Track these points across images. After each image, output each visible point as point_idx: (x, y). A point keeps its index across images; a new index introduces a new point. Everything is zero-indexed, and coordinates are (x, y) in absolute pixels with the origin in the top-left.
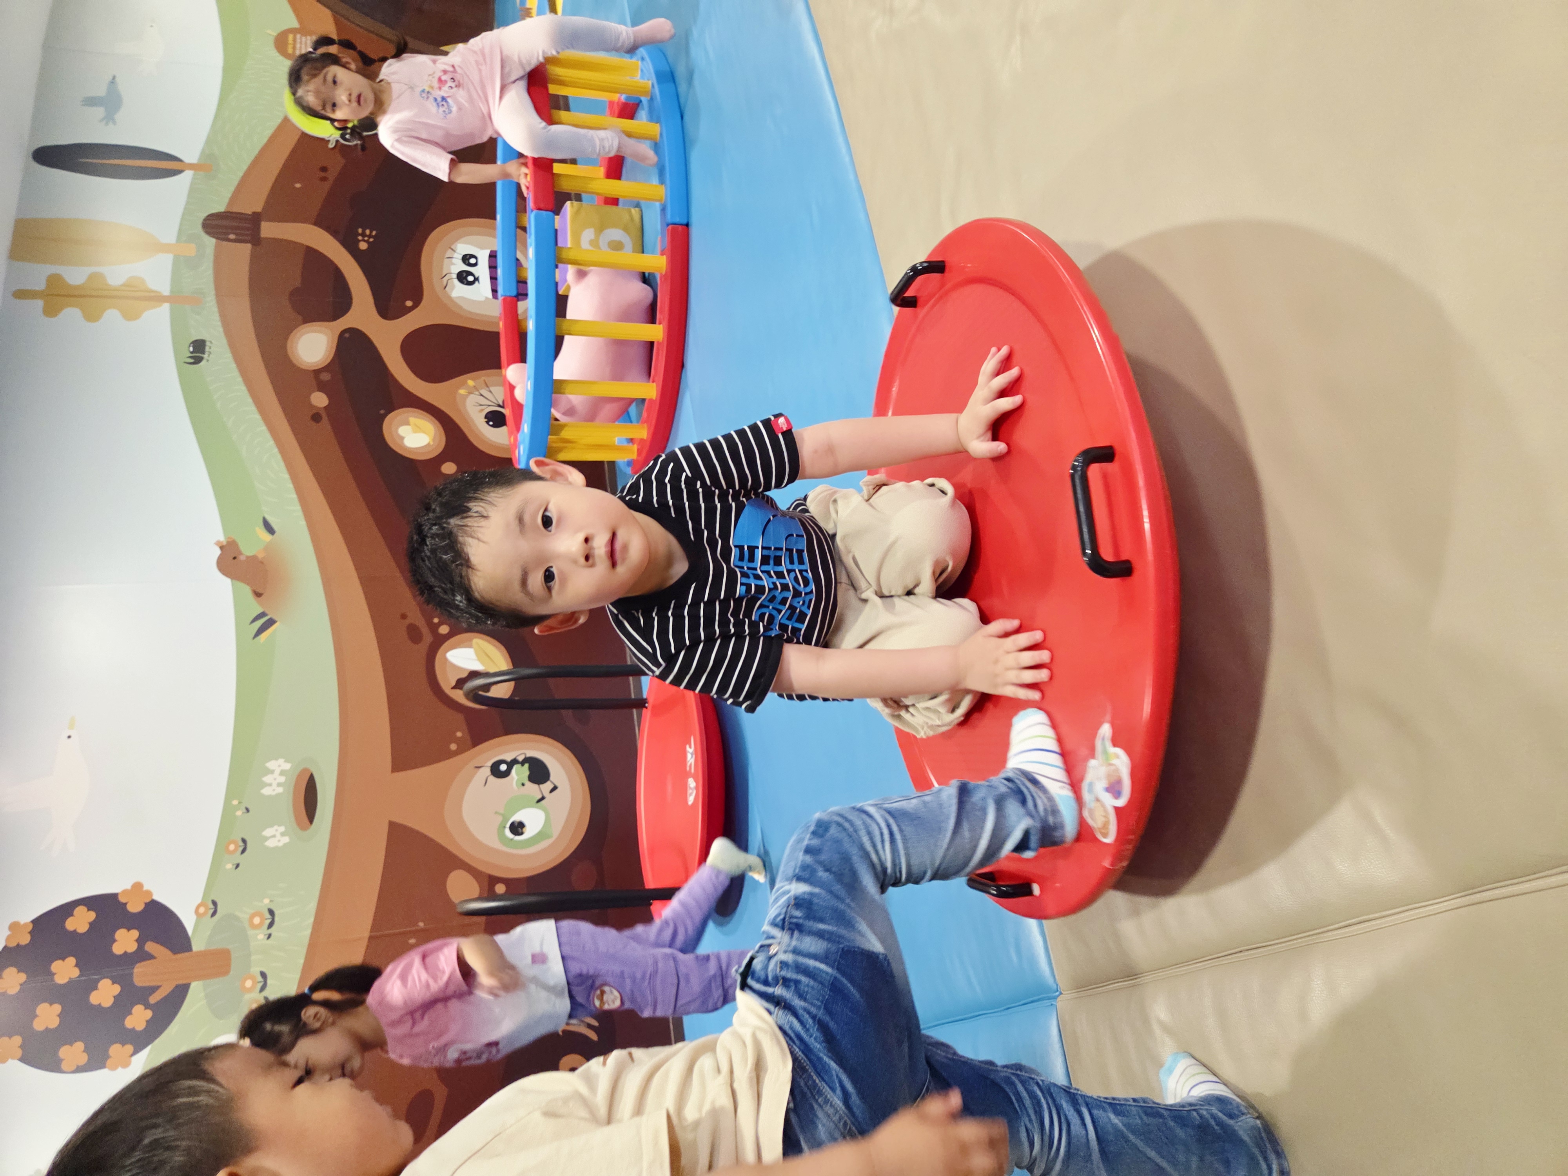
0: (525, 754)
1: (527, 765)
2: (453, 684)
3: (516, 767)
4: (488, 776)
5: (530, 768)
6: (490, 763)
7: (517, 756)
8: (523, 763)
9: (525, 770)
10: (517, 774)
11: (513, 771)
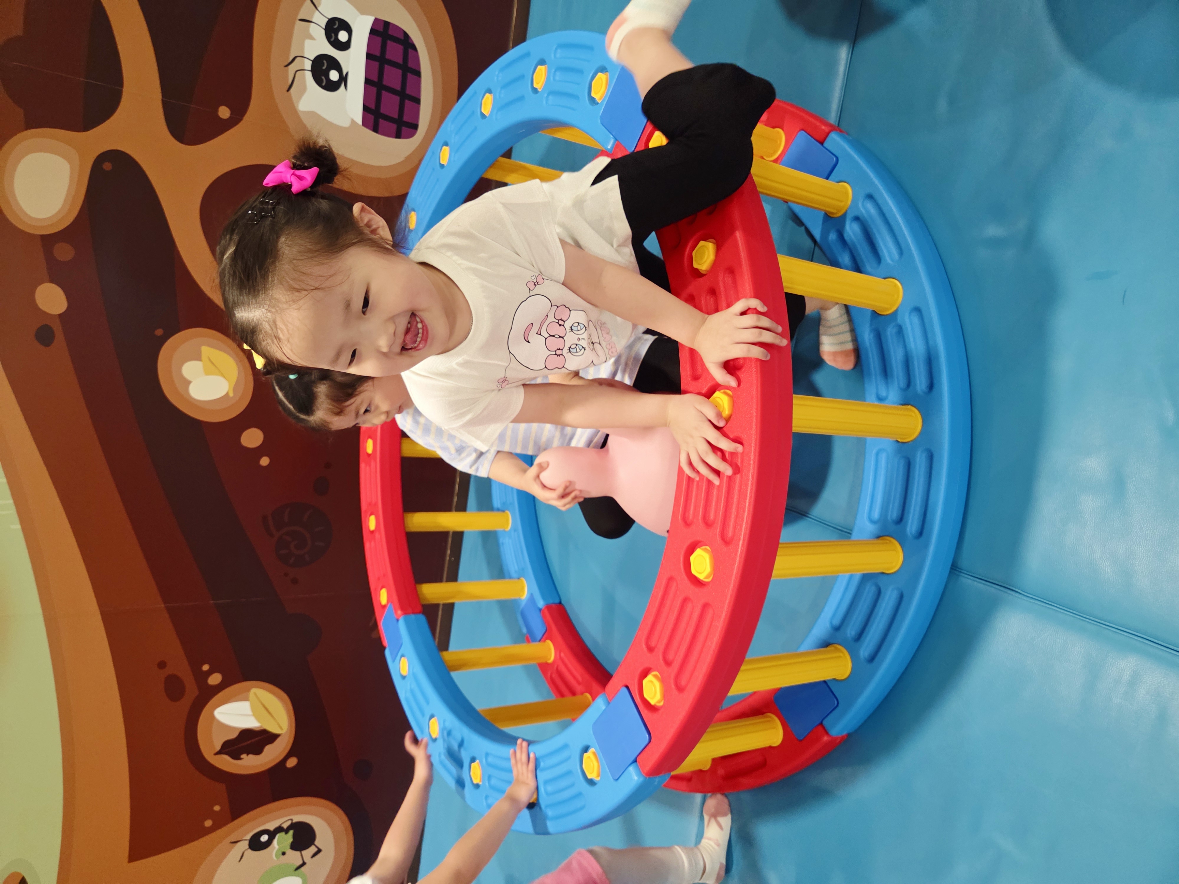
0: (292, 820)
1: (291, 832)
2: (218, 748)
3: (278, 836)
4: (246, 850)
5: (294, 836)
6: (248, 837)
7: (283, 823)
8: (286, 831)
9: (289, 838)
10: (278, 844)
11: (275, 842)
